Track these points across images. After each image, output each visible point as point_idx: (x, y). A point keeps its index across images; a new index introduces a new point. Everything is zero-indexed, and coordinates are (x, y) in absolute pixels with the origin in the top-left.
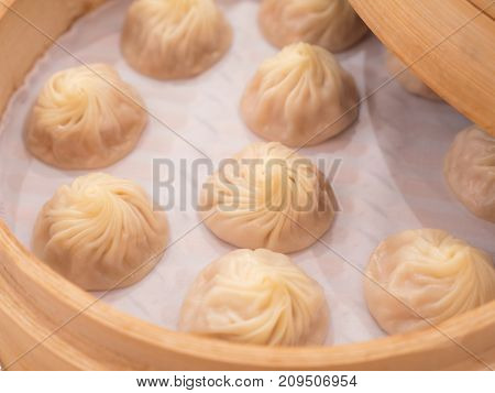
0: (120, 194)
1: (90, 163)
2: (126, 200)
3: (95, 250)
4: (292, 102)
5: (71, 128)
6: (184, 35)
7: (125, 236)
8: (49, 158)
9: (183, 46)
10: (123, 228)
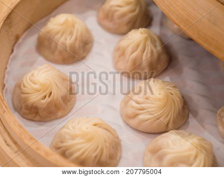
0: (95, 125)
1: (60, 114)
2: (99, 127)
3: (96, 156)
4: (146, 57)
5: (47, 100)
6: (76, 39)
7: (108, 145)
10: (105, 141)
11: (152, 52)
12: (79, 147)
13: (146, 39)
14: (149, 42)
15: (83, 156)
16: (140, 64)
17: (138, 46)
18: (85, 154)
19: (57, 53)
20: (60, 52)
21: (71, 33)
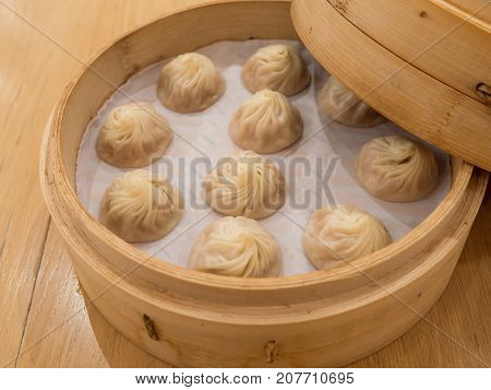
0: (153, 182)
1: (137, 163)
3: (137, 217)
4: (261, 126)
5: (124, 142)
8: (111, 161)
9: (195, 92)
11: (271, 121)
12: (122, 199)
13: (268, 103)
14: (270, 109)
15: (121, 212)
16: (253, 133)
17: (257, 109)
18: (123, 211)
19: (171, 97)
20: (174, 96)
21: (191, 77)
